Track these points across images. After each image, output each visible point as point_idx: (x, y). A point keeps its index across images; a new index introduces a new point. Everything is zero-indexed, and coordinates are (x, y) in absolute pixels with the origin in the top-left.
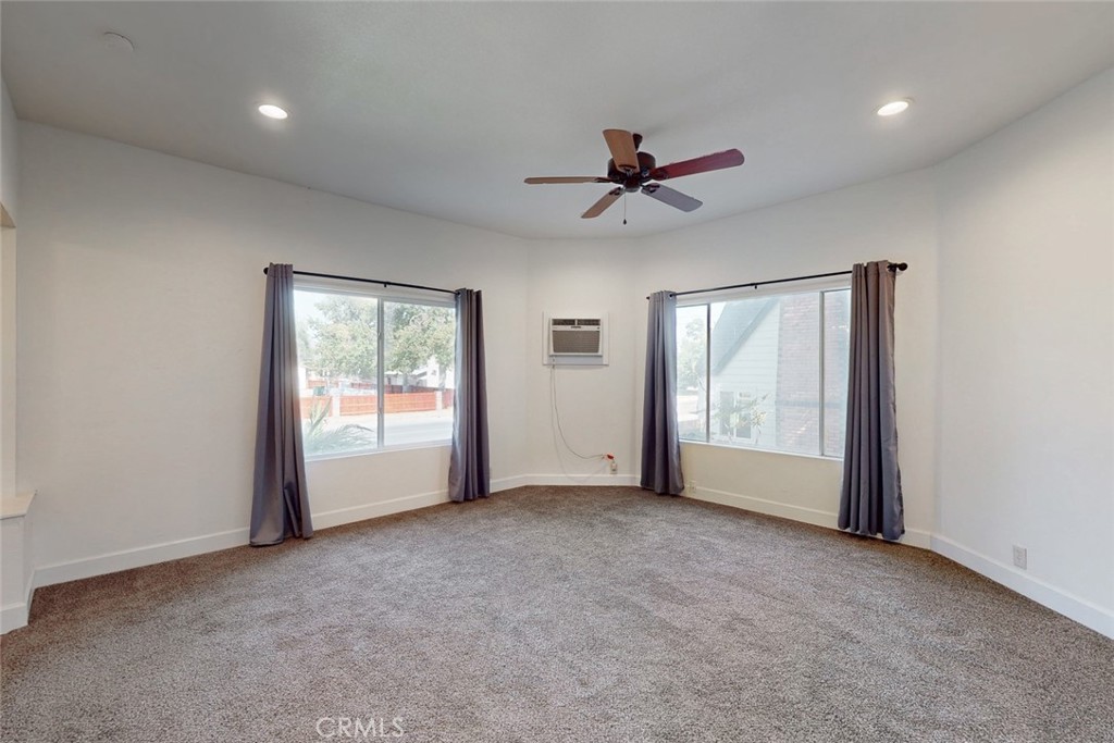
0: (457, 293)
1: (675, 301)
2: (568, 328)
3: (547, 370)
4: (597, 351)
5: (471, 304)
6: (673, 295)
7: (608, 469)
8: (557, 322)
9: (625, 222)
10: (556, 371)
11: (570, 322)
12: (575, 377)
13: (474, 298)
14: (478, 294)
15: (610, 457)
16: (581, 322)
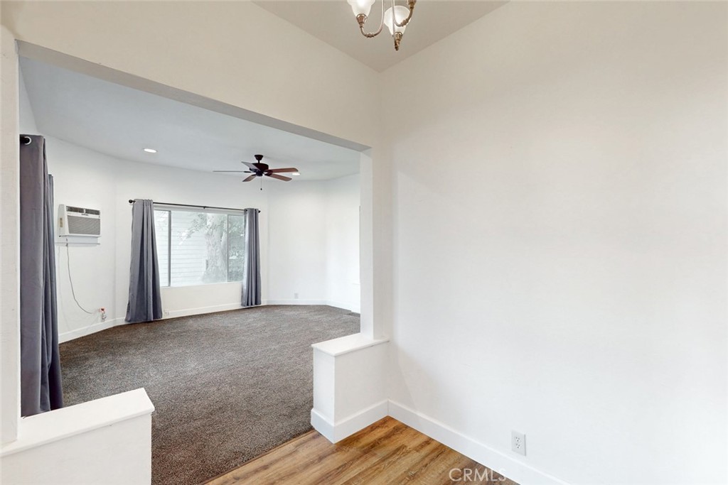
2: (79, 214)
7: (100, 319)
8: (70, 209)
11: (80, 210)
15: (103, 310)
16: (88, 211)
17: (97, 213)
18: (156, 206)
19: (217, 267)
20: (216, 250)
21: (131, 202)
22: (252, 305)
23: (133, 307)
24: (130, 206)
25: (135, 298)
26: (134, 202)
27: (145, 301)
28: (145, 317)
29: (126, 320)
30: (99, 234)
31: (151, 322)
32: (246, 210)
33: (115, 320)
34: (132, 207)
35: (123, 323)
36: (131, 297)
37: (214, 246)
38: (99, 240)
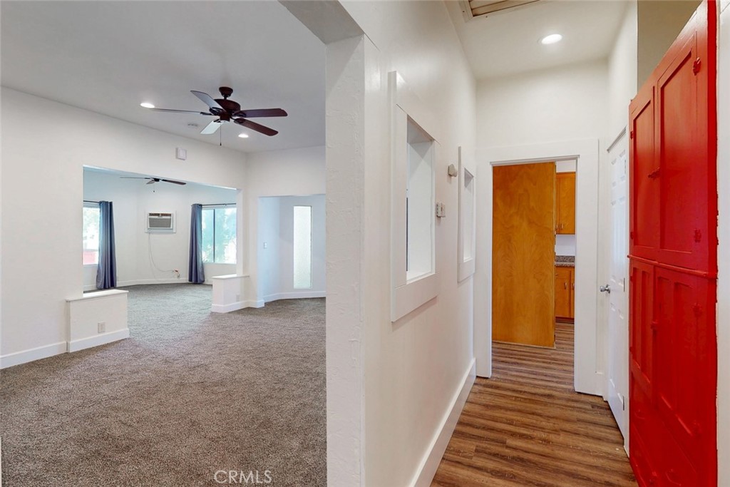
0: (100, 203)
1: (202, 208)
2: (157, 217)
3: (147, 235)
4: (170, 226)
5: (107, 208)
6: (201, 205)
7: (176, 276)
8: (151, 215)
10: (151, 235)
11: (158, 215)
12: (160, 237)
13: (109, 205)
14: (111, 203)
15: (176, 271)
16: (163, 215)
17: (170, 215)
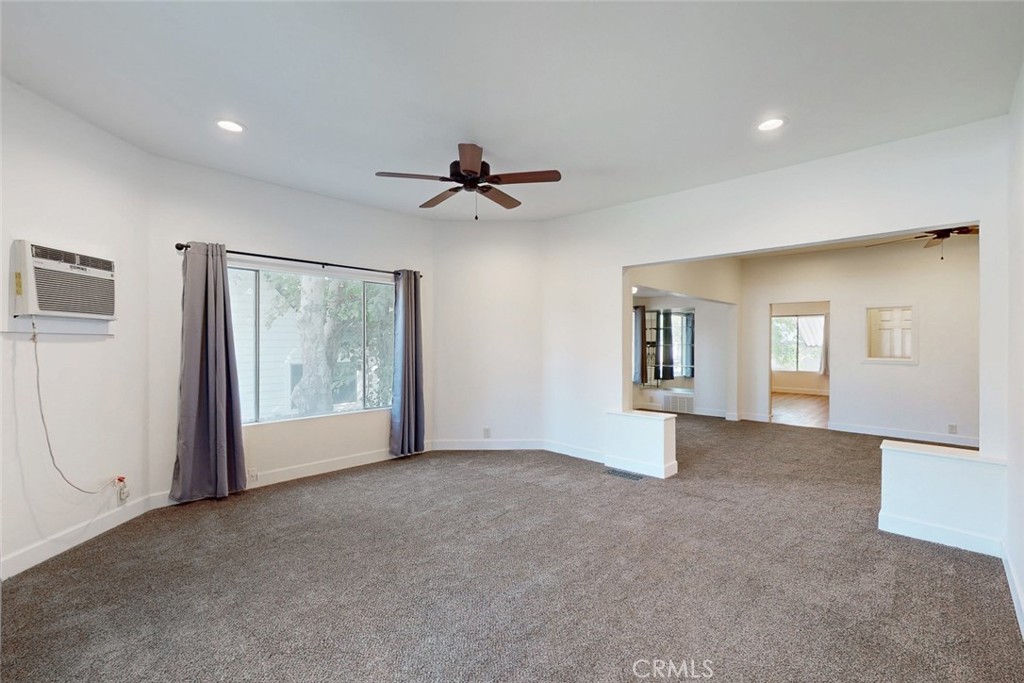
2: (64, 266)
7: (114, 500)
9: (476, 218)
11: (68, 258)
15: (121, 480)
16: (86, 261)
17: (107, 265)
18: (231, 259)
19: (319, 378)
20: (317, 348)
21: (179, 247)
22: (409, 451)
23: (188, 469)
24: (179, 257)
25: (191, 450)
26: (187, 247)
27: (212, 453)
28: (211, 489)
29: (172, 496)
30: (112, 313)
31: (223, 498)
32: (397, 274)
33: (148, 499)
34: (182, 258)
35: (165, 503)
36: (182, 447)
37: (313, 341)
38: (112, 327)
